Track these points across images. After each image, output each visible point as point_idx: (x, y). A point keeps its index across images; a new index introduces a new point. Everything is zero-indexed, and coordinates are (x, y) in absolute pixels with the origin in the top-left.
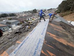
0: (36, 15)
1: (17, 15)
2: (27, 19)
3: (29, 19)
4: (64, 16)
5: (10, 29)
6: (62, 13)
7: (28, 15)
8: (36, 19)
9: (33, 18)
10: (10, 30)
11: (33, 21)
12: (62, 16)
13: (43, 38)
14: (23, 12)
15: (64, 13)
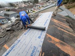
0: (38, 5)
1: (16, 5)
2: (27, 11)
3: (30, 11)
4: (71, 8)
5: (10, 21)
6: (69, 4)
7: (28, 6)
8: (37, 11)
9: (34, 10)
10: (9, 23)
11: (34, 13)
12: (68, 9)
13: (40, 46)
14: (23, 1)
15: (71, 4)
